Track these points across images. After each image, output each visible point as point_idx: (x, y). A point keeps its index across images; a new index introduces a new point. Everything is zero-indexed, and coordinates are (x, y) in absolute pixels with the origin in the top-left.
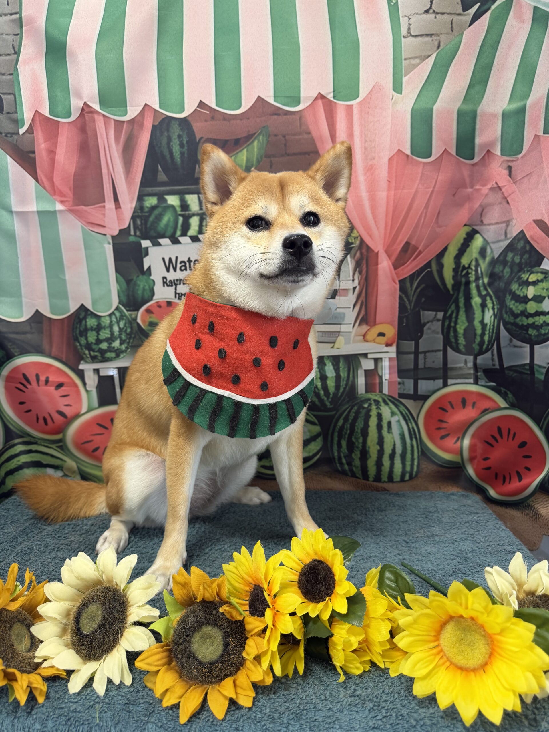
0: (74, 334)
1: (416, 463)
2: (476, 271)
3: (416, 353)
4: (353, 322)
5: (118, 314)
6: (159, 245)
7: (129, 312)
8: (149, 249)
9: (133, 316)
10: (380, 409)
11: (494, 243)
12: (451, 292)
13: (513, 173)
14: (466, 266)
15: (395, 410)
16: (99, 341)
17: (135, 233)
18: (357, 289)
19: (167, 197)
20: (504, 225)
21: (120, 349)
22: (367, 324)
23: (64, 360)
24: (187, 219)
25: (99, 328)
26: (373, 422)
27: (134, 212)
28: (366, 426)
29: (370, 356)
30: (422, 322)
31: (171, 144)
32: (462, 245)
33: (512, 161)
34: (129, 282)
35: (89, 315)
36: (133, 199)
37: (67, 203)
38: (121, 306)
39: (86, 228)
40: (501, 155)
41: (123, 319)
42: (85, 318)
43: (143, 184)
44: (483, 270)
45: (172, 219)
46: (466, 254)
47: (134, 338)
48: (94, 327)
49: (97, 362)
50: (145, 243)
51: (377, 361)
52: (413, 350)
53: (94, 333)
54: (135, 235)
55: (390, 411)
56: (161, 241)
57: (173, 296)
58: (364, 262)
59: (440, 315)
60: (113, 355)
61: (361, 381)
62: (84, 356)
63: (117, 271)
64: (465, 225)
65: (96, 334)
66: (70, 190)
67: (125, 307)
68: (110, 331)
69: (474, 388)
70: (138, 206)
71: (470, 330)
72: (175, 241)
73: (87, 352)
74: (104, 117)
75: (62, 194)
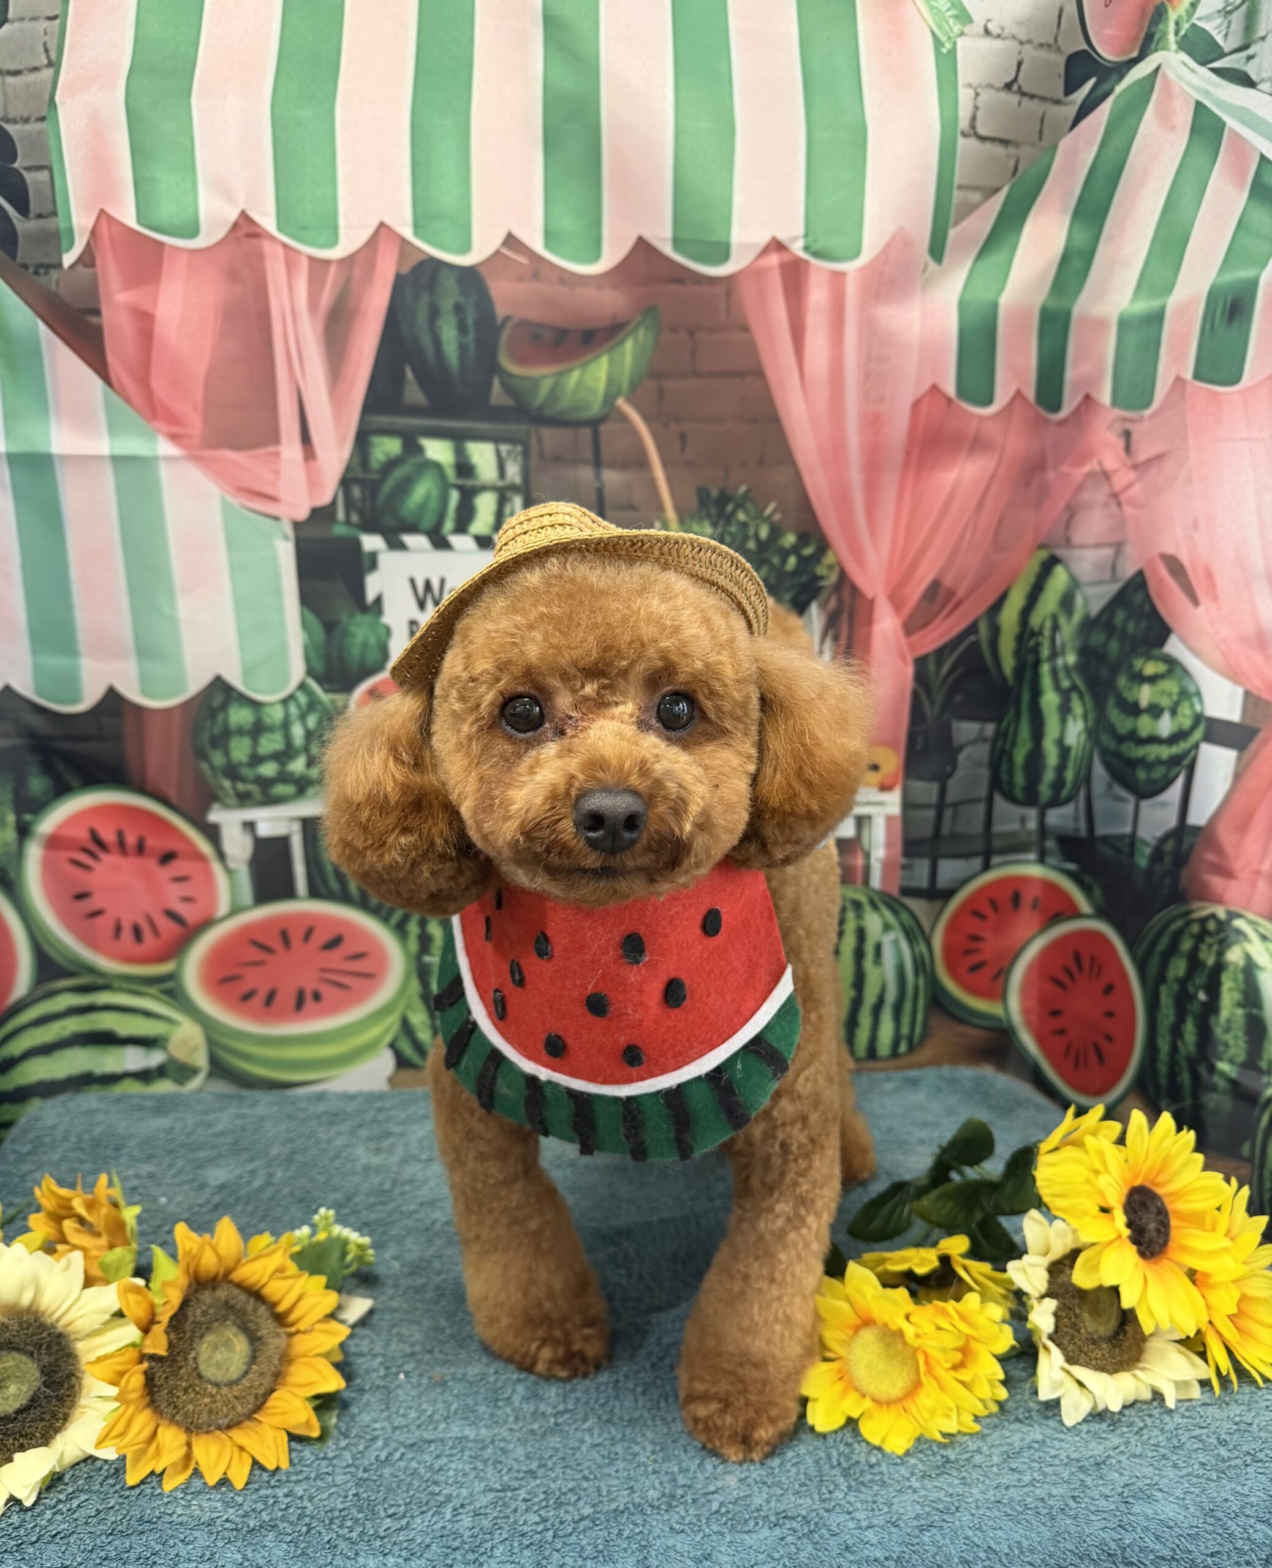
0: (198, 743)
1: (919, 1019)
2: (1053, 640)
3: (941, 805)
5: (302, 699)
6: (405, 547)
7: (331, 696)
8: (380, 557)
10: (863, 919)
11: (1089, 584)
12: (1010, 683)
13: (1133, 446)
14: (1036, 630)
15: (891, 919)
16: (256, 760)
17: (347, 516)
19: (423, 442)
20: (1110, 551)
21: (306, 776)
23: (173, 800)
24: (468, 496)
25: (258, 729)
26: (847, 944)
27: (347, 469)
30: (955, 742)
31: (439, 322)
32: (1033, 588)
33: (1133, 420)
34: (330, 627)
35: (235, 700)
36: (344, 440)
37: (186, 440)
38: (310, 681)
39: (232, 500)
40: (1112, 404)
41: (314, 710)
42: (224, 707)
43: (369, 407)
44: (1066, 638)
45: (435, 493)
46: (1038, 605)
48: (247, 727)
49: (250, 806)
50: (371, 542)
51: (859, 819)
52: (935, 801)
53: (246, 741)
54: (348, 522)
55: (880, 921)
56: (409, 539)
58: (844, 616)
60: (290, 789)
62: (221, 793)
63: (304, 602)
64: (1039, 547)
65: (250, 744)
66: (197, 410)
67: (320, 684)
68: (285, 737)
69: (1036, 871)
70: (356, 460)
71: (1036, 758)
72: (440, 543)
73: (227, 784)
74: (285, 246)
75: (172, 418)
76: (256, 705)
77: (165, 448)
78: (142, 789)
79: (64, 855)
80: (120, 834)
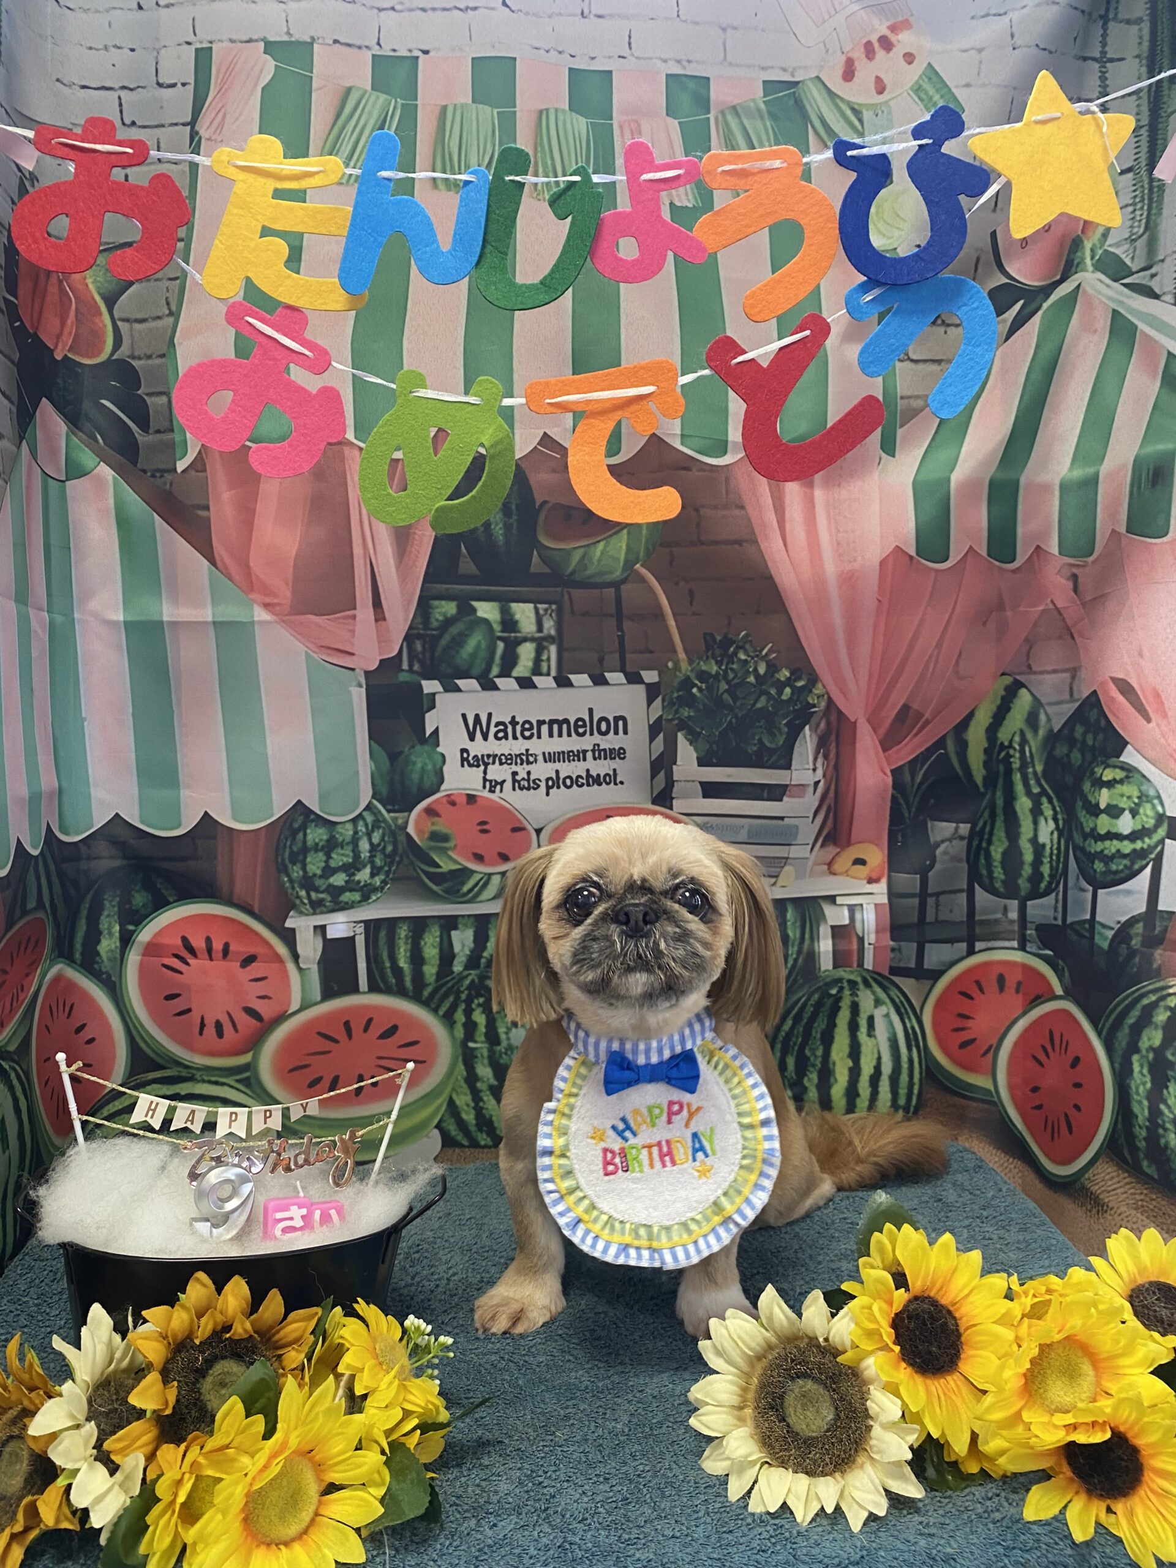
0: (280, 859)
1: (916, 1091)
2: (1022, 752)
3: (923, 895)
4: (811, 842)
5: (369, 818)
6: (458, 690)
7: (392, 815)
8: (437, 697)
9: (400, 821)
10: (857, 996)
11: (1050, 704)
12: (982, 790)
13: (1081, 587)
14: (1006, 744)
15: (882, 995)
16: (328, 871)
17: (411, 665)
18: (821, 784)
19: (475, 604)
20: (1067, 675)
21: (370, 884)
22: (835, 844)
23: (256, 910)
24: (512, 646)
25: (331, 846)
26: (843, 1018)
27: (410, 628)
28: (832, 1025)
29: (839, 900)
30: (932, 840)
32: (999, 708)
33: (1078, 566)
34: (394, 757)
35: (312, 821)
36: (409, 604)
37: (278, 608)
38: (375, 802)
39: (315, 655)
40: (1060, 553)
41: (379, 827)
42: (304, 828)
43: (429, 577)
44: (1034, 750)
45: (484, 645)
46: (1006, 722)
47: (399, 863)
48: (321, 844)
49: (322, 913)
50: (430, 686)
51: (852, 909)
52: (918, 891)
53: (321, 856)
54: (411, 670)
55: (872, 997)
56: (460, 682)
57: (480, 787)
58: (833, 737)
59: (965, 829)
60: (357, 896)
61: (825, 946)
62: (298, 902)
63: (370, 738)
64: (1003, 674)
65: (324, 858)
66: (287, 584)
67: (384, 807)
68: (353, 851)
69: (1018, 957)
70: (419, 620)
71: (1012, 855)
72: (489, 685)
73: (303, 893)
74: (361, 450)
75: (266, 590)
76: (330, 824)
77: (261, 615)
78: (228, 900)
79: (158, 961)
80: (208, 940)
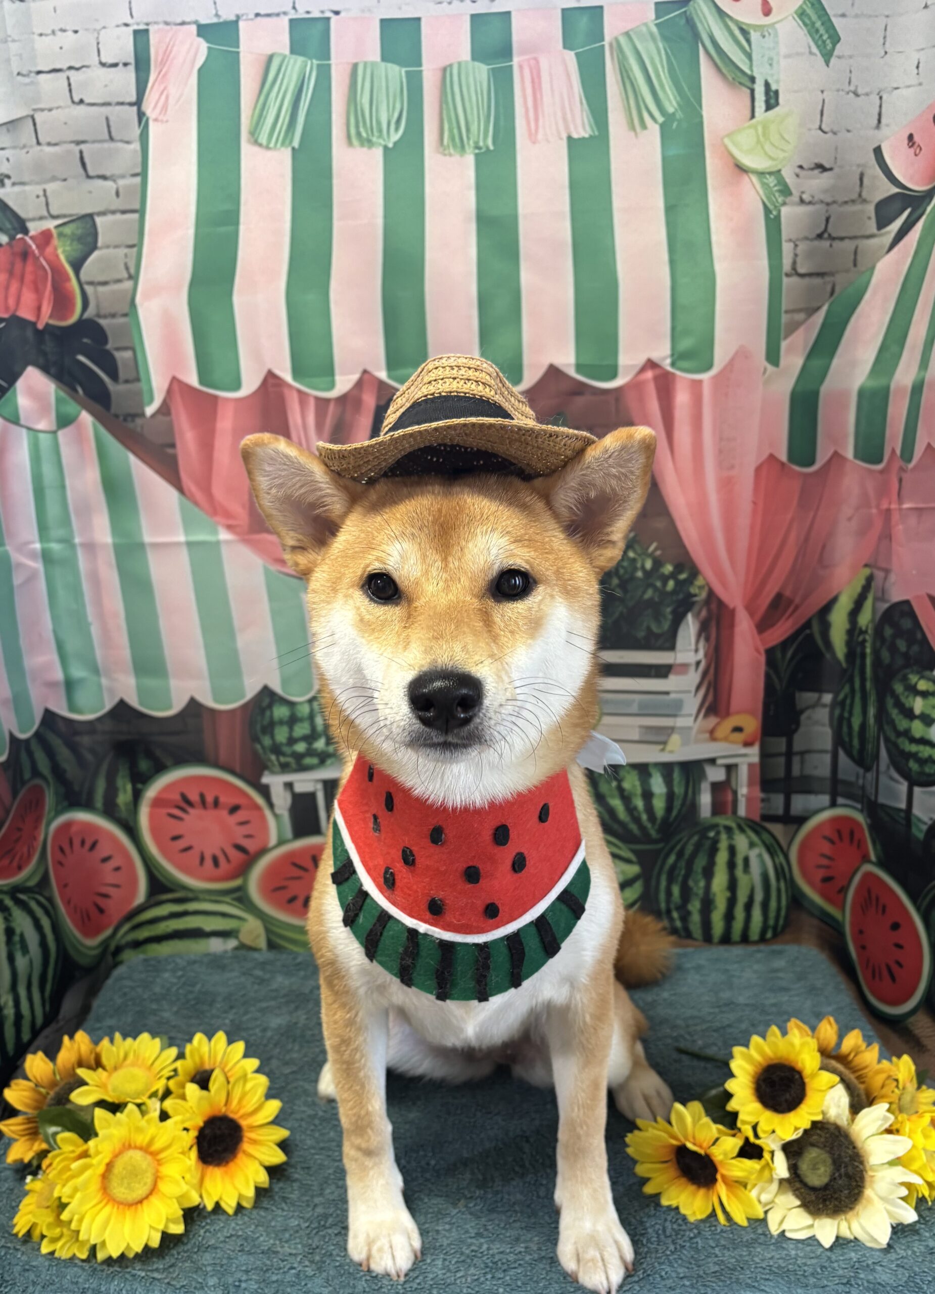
0: (253, 731)
3: (789, 754)
4: (694, 711)
10: (733, 839)
12: (844, 667)
14: (863, 629)
15: (755, 839)
16: (292, 741)
18: (703, 662)
21: (325, 751)
22: (716, 715)
23: (237, 770)
25: (293, 720)
26: (722, 857)
28: (711, 864)
29: (717, 762)
30: (798, 707)
32: (860, 595)
35: (277, 701)
37: (237, 530)
39: (271, 567)
42: (270, 706)
48: (286, 719)
49: (289, 772)
51: (730, 768)
52: (783, 751)
53: (285, 728)
55: (747, 840)
58: (713, 625)
59: (827, 698)
60: (314, 761)
61: (705, 799)
62: (269, 764)
64: (865, 565)
65: (288, 730)
66: (244, 509)
68: (311, 725)
73: (273, 757)
74: (299, 392)
75: (227, 514)
76: (291, 704)
77: (224, 535)
78: (216, 765)
79: (164, 811)
80: (202, 796)
